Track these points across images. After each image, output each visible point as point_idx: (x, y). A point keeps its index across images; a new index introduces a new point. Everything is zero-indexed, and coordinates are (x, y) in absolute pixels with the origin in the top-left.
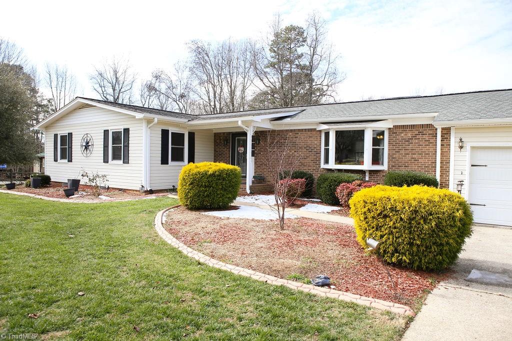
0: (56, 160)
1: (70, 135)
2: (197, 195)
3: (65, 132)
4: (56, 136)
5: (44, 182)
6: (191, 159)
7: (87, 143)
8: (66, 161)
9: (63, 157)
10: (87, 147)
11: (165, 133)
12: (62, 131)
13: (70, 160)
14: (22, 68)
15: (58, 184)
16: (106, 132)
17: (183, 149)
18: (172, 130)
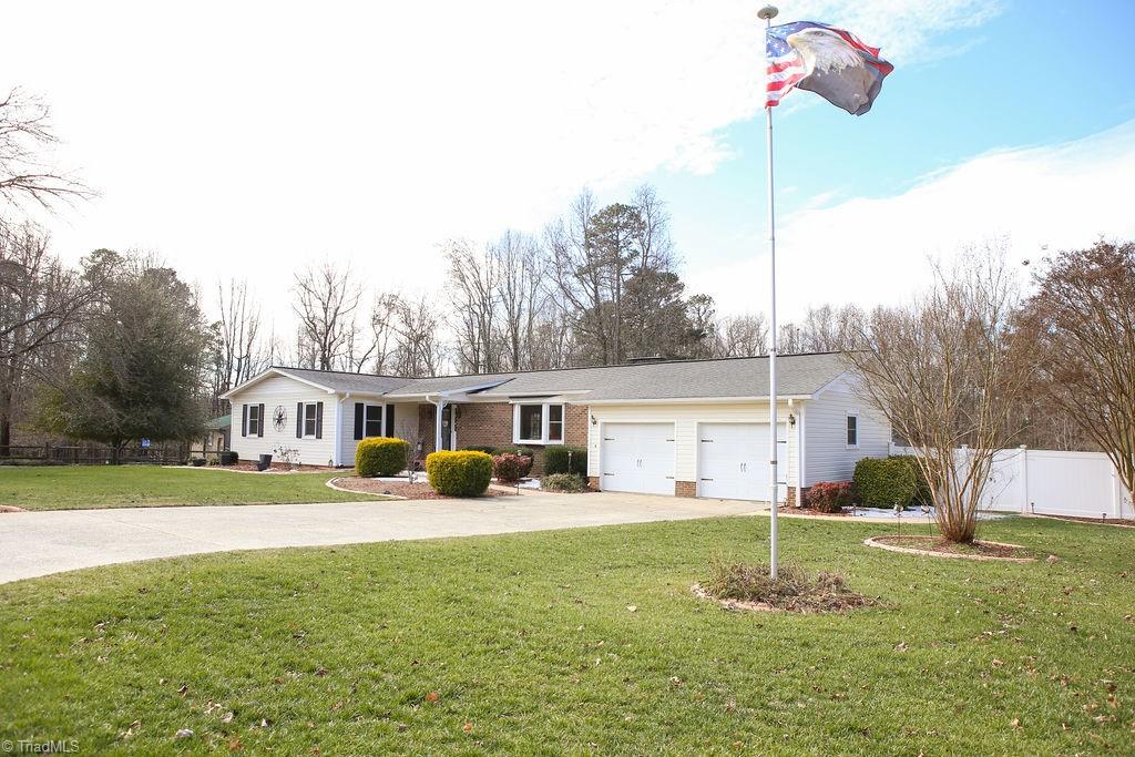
0: (244, 435)
1: (262, 406)
2: (367, 464)
3: (256, 403)
4: (245, 407)
5: (231, 459)
6: (390, 433)
7: (280, 416)
8: (256, 436)
9: (252, 432)
10: (280, 420)
11: (359, 407)
12: (253, 402)
13: (261, 435)
14: (174, 274)
15: (247, 462)
16: (300, 405)
17: (379, 424)
18: (367, 403)
